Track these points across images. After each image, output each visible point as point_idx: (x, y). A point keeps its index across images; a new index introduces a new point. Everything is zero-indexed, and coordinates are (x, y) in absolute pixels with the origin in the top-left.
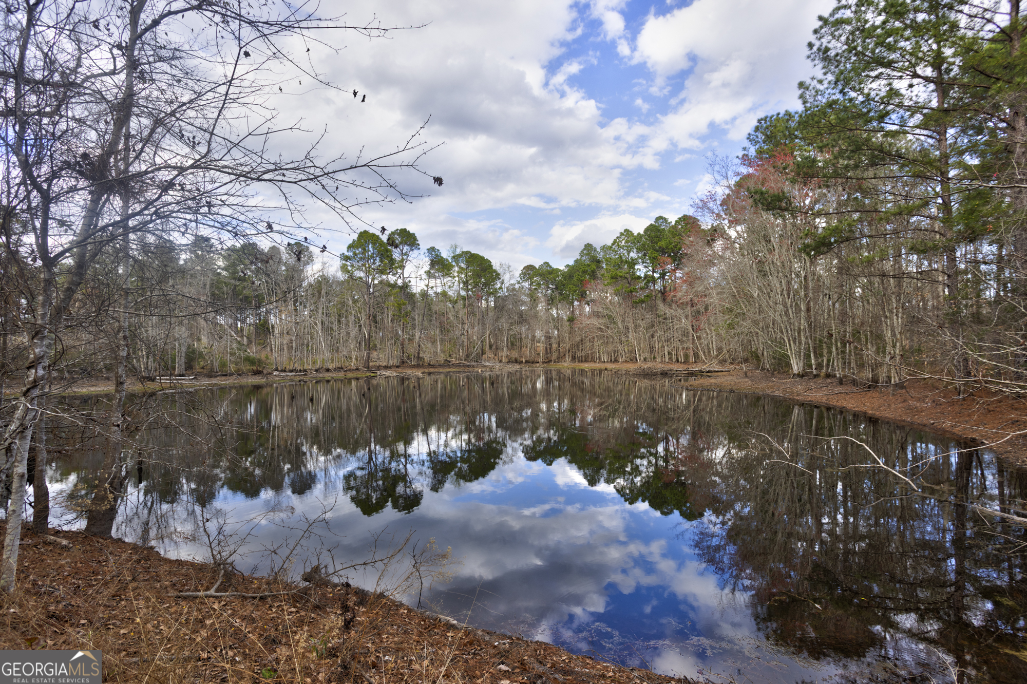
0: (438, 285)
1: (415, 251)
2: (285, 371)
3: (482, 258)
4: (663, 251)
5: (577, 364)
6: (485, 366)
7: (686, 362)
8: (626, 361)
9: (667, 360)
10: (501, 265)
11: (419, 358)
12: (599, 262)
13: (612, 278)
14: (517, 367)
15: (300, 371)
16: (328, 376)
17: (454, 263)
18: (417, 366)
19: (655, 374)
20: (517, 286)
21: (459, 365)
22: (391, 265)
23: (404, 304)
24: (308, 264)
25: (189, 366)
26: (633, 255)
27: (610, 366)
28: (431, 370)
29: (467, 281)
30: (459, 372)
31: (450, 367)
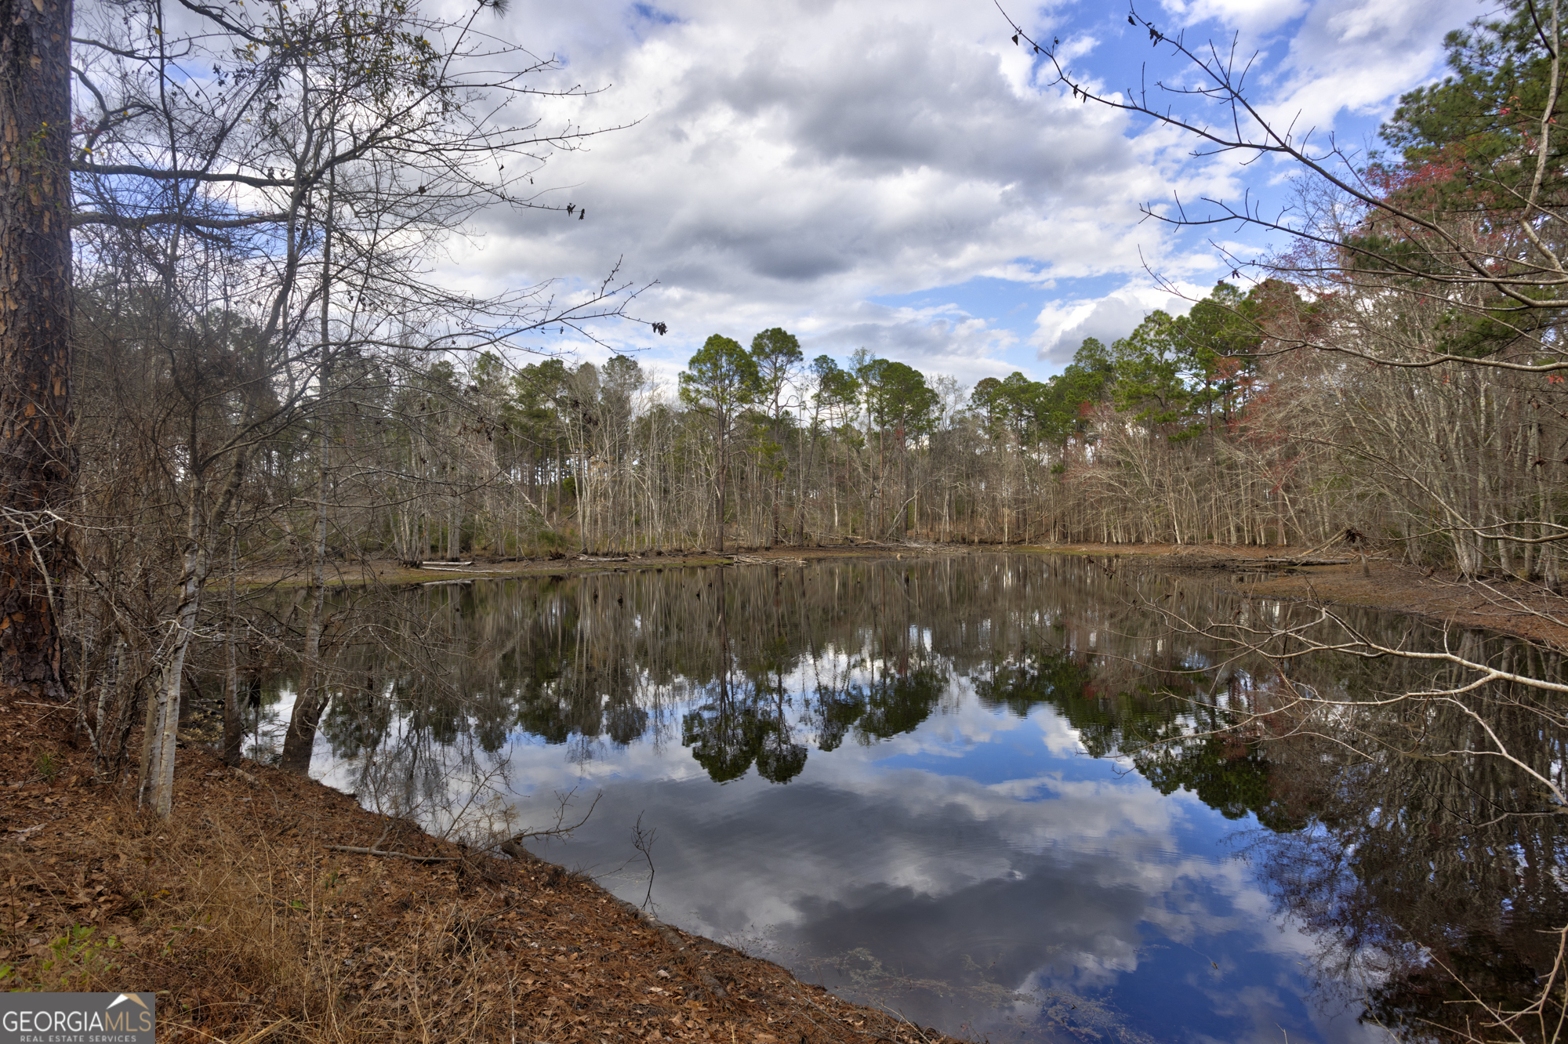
0: (832, 417)
1: (796, 364)
2: (597, 555)
3: (907, 371)
4: (1224, 346)
5: (1068, 546)
6: (910, 549)
7: (1270, 544)
8: (1156, 543)
9: (1234, 540)
10: (941, 381)
11: (801, 533)
12: (1109, 369)
13: (1130, 397)
14: (963, 550)
15: (619, 555)
16: (658, 562)
17: (860, 380)
18: (799, 548)
19: (1201, 568)
20: (968, 414)
21: (866, 547)
22: (756, 385)
23: (776, 449)
24: (636, 388)
25: (466, 547)
26: (1170, 356)
27: (1130, 551)
28: (821, 554)
29: (882, 409)
30: (866, 558)
31: (851, 549)
